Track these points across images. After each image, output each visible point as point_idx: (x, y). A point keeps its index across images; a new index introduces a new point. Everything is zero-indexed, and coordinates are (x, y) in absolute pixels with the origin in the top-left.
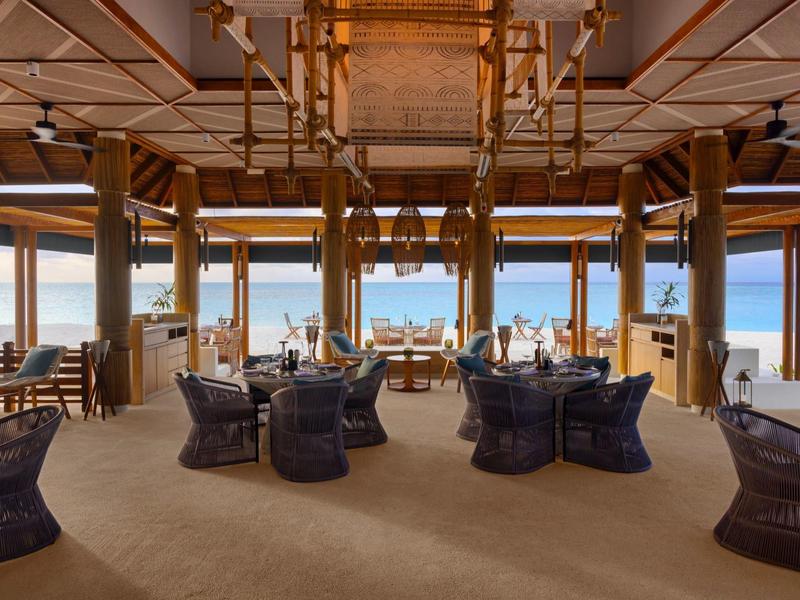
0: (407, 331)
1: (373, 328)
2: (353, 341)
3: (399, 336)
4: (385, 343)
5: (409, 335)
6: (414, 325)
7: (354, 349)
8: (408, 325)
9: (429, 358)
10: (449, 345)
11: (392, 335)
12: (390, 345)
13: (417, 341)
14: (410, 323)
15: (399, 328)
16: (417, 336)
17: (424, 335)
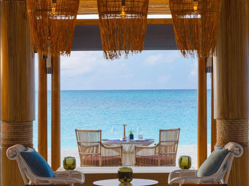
0: (126, 147)
1: (79, 144)
2: (49, 162)
3: (115, 154)
4: (96, 164)
5: (130, 153)
6: (136, 138)
7: (51, 172)
8: (128, 139)
9: (156, 182)
10: (186, 165)
11: (105, 153)
12: (103, 165)
13: (140, 161)
14: (132, 137)
15: (116, 142)
16: (140, 153)
17: (150, 153)
